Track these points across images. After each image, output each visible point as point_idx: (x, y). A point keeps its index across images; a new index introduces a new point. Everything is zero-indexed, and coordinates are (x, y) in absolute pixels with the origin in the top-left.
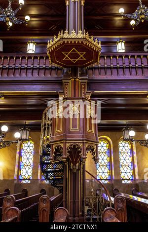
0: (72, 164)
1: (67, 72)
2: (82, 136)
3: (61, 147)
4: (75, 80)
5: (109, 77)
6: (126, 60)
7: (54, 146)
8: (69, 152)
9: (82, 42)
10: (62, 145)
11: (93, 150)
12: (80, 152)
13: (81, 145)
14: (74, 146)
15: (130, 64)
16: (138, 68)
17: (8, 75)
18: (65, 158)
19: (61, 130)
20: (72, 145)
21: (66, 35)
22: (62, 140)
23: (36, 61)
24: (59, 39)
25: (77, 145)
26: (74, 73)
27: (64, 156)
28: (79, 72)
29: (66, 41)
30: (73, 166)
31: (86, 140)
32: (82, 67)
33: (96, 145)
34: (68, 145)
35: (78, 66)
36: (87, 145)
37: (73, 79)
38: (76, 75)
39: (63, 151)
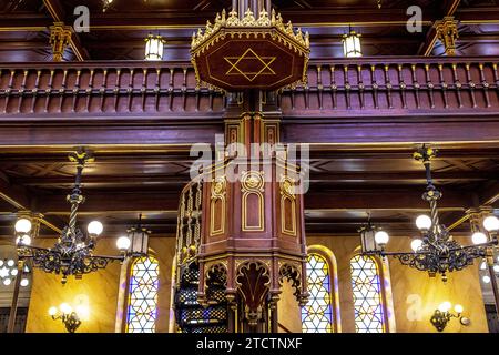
0: (247, 308)
1: (234, 103)
2: (269, 244)
3: (223, 269)
4: (252, 120)
5: (326, 111)
6: (366, 75)
7: (207, 267)
8: (240, 279)
9: (268, 35)
10: (225, 264)
11: (295, 274)
12: (266, 279)
13: (268, 263)
14: (253, 266)
15: (373, 82)
16: (393, 91)
17: (103, 108)
18: (233, 294)
19: (223, 228)
20: (247, 264)
21: (233, 21)
22: (226, 252)
24: (216, 28)
25: (260, 264)
26: (251, 104)
27: (230, 289)
28: (261, 102)
29: (232, 34)
30: (250, 312)
31: (280, 252)
32: (267, 91)
33: (302, 263)
34: (238, 263)
35: (259, 89)
36: (281, 264)
37: (249, 118)
38: (253, 106)
39: (229, 277)
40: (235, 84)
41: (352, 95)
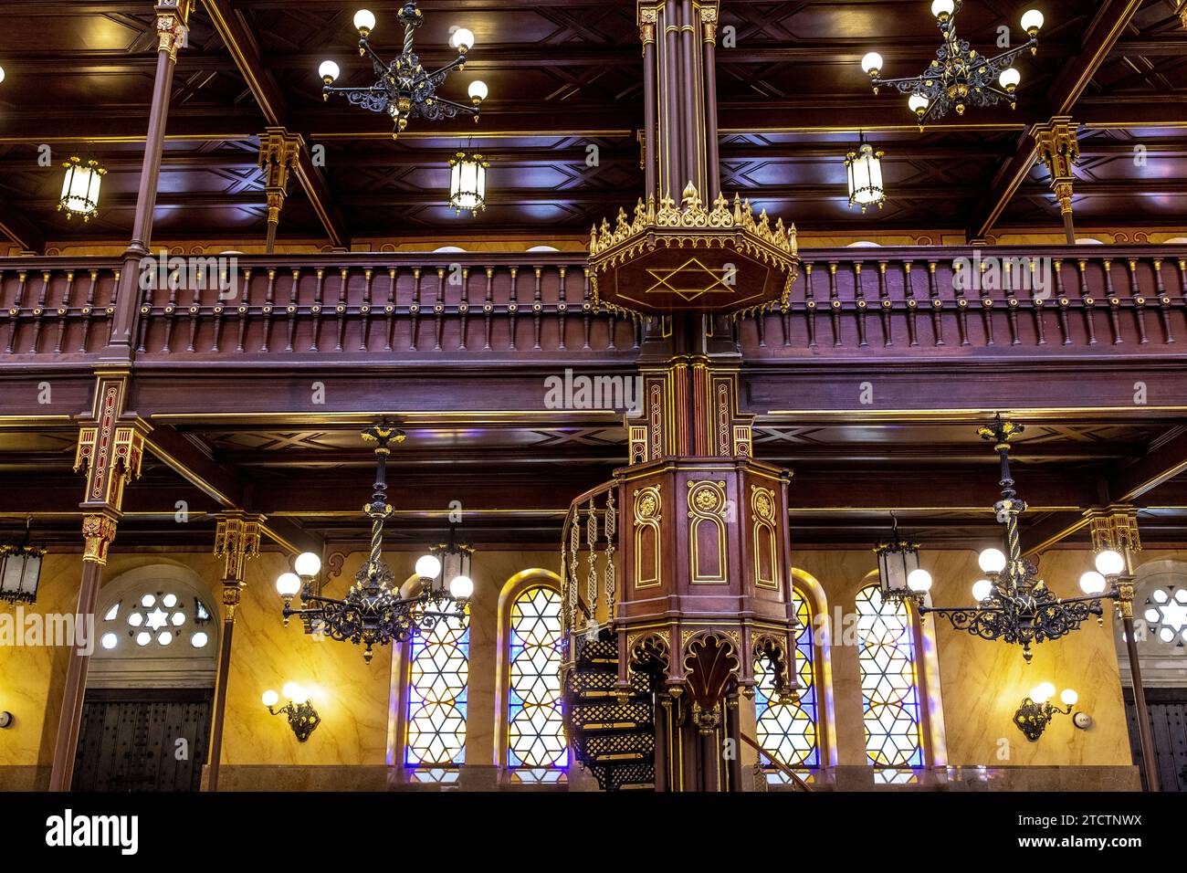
0: (696, 707)
1: (655, 334)
2: (736, 604)
3: (660, 645)
4: (690, 369)
5: (823, 352)
6: (894, 280)
7: (631, 640)
8: (690, 662)
9: (729, 243)
10: (665, 637)
11: (778, 652)
12: (733, 662)
13: (735, 637)
14: (711, 640)
15: (907, 294)
16: (943, 310)
18: (681, 686)
19: (658, 579)
20: (700, 637)
21: (668, 216)
22: (666, 619)
23: (531, 286)
24: (638, 227)
25: (721, 637)
26: (686, 339)
27: (674, 678)
28: (705, 335)
29: (668, 239)
30: (703, 713)
31: (754, 619)
32: (717, 315)
33: (787, 633)
34: (687, 637)
35: (701, 312)
36: (755, 638)
37: (683, 366)
38: (693, 346)
39: (672, 659)
40: (660, 304)
41: (869, 319)
